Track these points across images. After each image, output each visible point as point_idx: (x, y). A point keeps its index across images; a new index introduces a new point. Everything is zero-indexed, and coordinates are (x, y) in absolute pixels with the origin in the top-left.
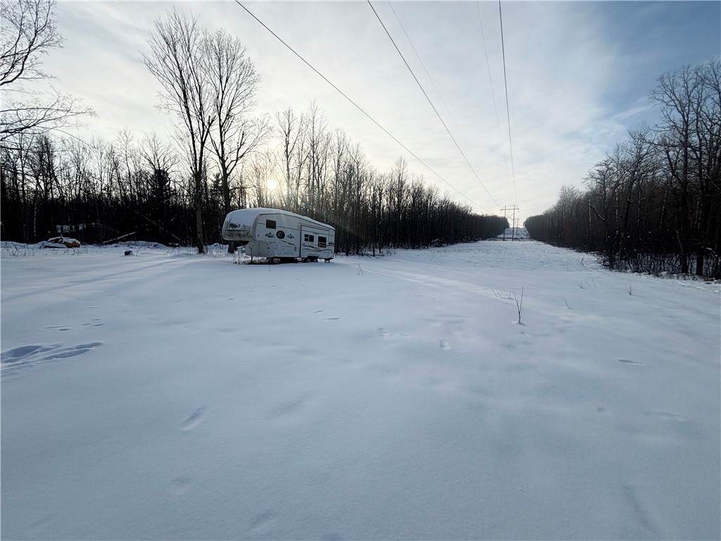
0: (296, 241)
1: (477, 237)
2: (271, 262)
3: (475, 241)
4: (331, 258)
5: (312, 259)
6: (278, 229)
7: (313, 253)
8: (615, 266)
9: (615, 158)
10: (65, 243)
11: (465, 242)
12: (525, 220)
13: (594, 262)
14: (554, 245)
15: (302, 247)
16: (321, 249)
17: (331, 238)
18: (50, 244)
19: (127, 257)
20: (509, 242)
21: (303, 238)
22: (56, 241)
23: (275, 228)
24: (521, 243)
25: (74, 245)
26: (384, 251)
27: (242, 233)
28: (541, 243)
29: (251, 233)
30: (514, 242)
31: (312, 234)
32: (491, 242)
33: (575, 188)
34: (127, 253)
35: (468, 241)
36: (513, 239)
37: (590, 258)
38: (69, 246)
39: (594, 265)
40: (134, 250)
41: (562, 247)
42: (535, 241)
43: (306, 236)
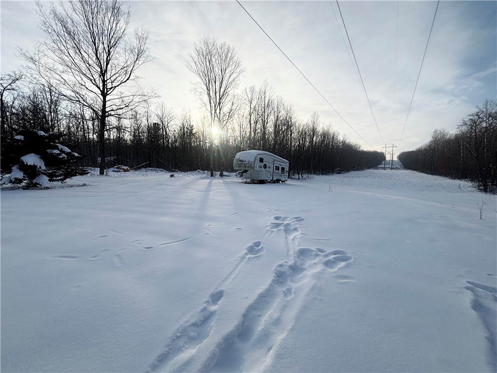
0: (271, 170)
1: (364, 167)
2: (253, 182)
3: (363, 170)
4: (286, 181)
5: (278, 181)
6: (264, 163)
7: (279, 178)
8: (488, 190)
9: (484, 110)
10: (123, 169)
11: (355, 170)
12: (398, 155)
13: (470, 187)
14: (427, 173)
15: (274, 174)
16: (282, 175)
17: (287, 169)
18: (115, 170)
19: (172, 178)
20: (389, 171)
21: (275, 168)
22: (118, 168)
23: (263, 162)
24: (399, 171)
25: (128, 171)
26: (305, 176)
27: (247, 165)
28: (415, 172)
29: (253, 165)
30: (392, 170)
31: (278, 166)
32: (374, 170)
33: (446, 131)
34: (172, 176)
35: (358, 170)
36: (392, 169)
37: (466, 184)
38: (125, 171)
39: (470, 189)
40: (176, 174)
41: (435, 175)
42: (410, 171)
43: (276, 167)
